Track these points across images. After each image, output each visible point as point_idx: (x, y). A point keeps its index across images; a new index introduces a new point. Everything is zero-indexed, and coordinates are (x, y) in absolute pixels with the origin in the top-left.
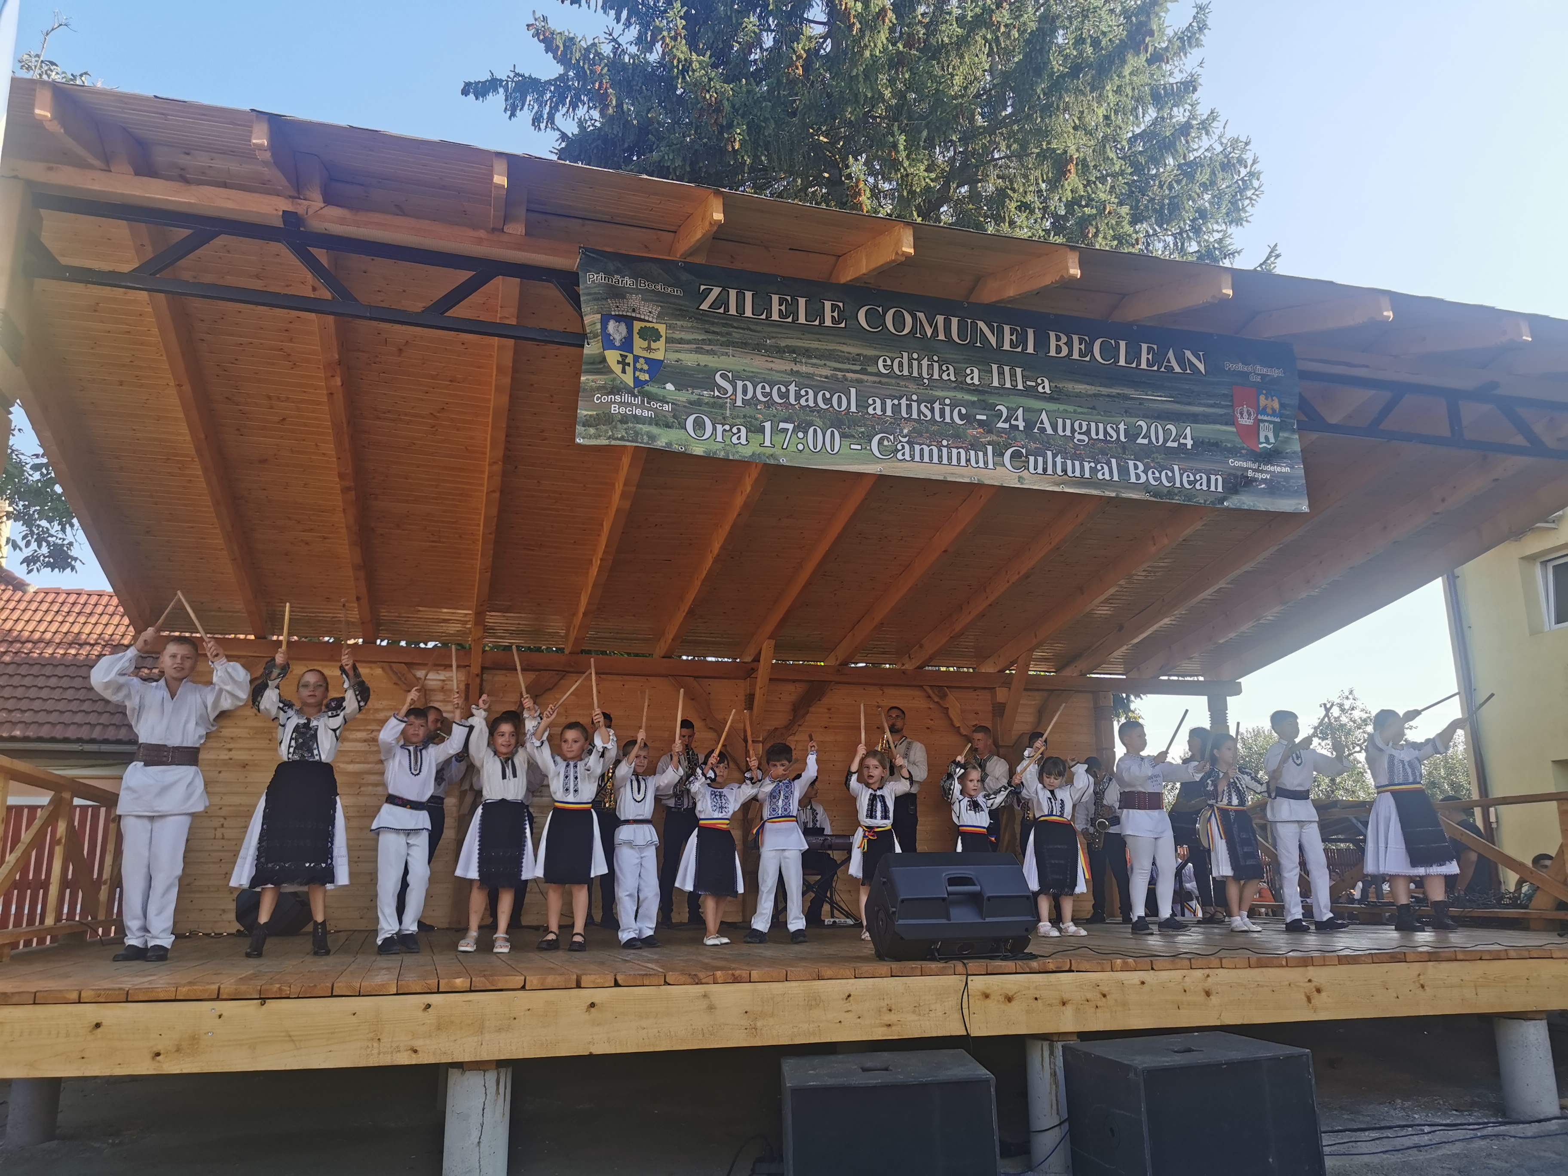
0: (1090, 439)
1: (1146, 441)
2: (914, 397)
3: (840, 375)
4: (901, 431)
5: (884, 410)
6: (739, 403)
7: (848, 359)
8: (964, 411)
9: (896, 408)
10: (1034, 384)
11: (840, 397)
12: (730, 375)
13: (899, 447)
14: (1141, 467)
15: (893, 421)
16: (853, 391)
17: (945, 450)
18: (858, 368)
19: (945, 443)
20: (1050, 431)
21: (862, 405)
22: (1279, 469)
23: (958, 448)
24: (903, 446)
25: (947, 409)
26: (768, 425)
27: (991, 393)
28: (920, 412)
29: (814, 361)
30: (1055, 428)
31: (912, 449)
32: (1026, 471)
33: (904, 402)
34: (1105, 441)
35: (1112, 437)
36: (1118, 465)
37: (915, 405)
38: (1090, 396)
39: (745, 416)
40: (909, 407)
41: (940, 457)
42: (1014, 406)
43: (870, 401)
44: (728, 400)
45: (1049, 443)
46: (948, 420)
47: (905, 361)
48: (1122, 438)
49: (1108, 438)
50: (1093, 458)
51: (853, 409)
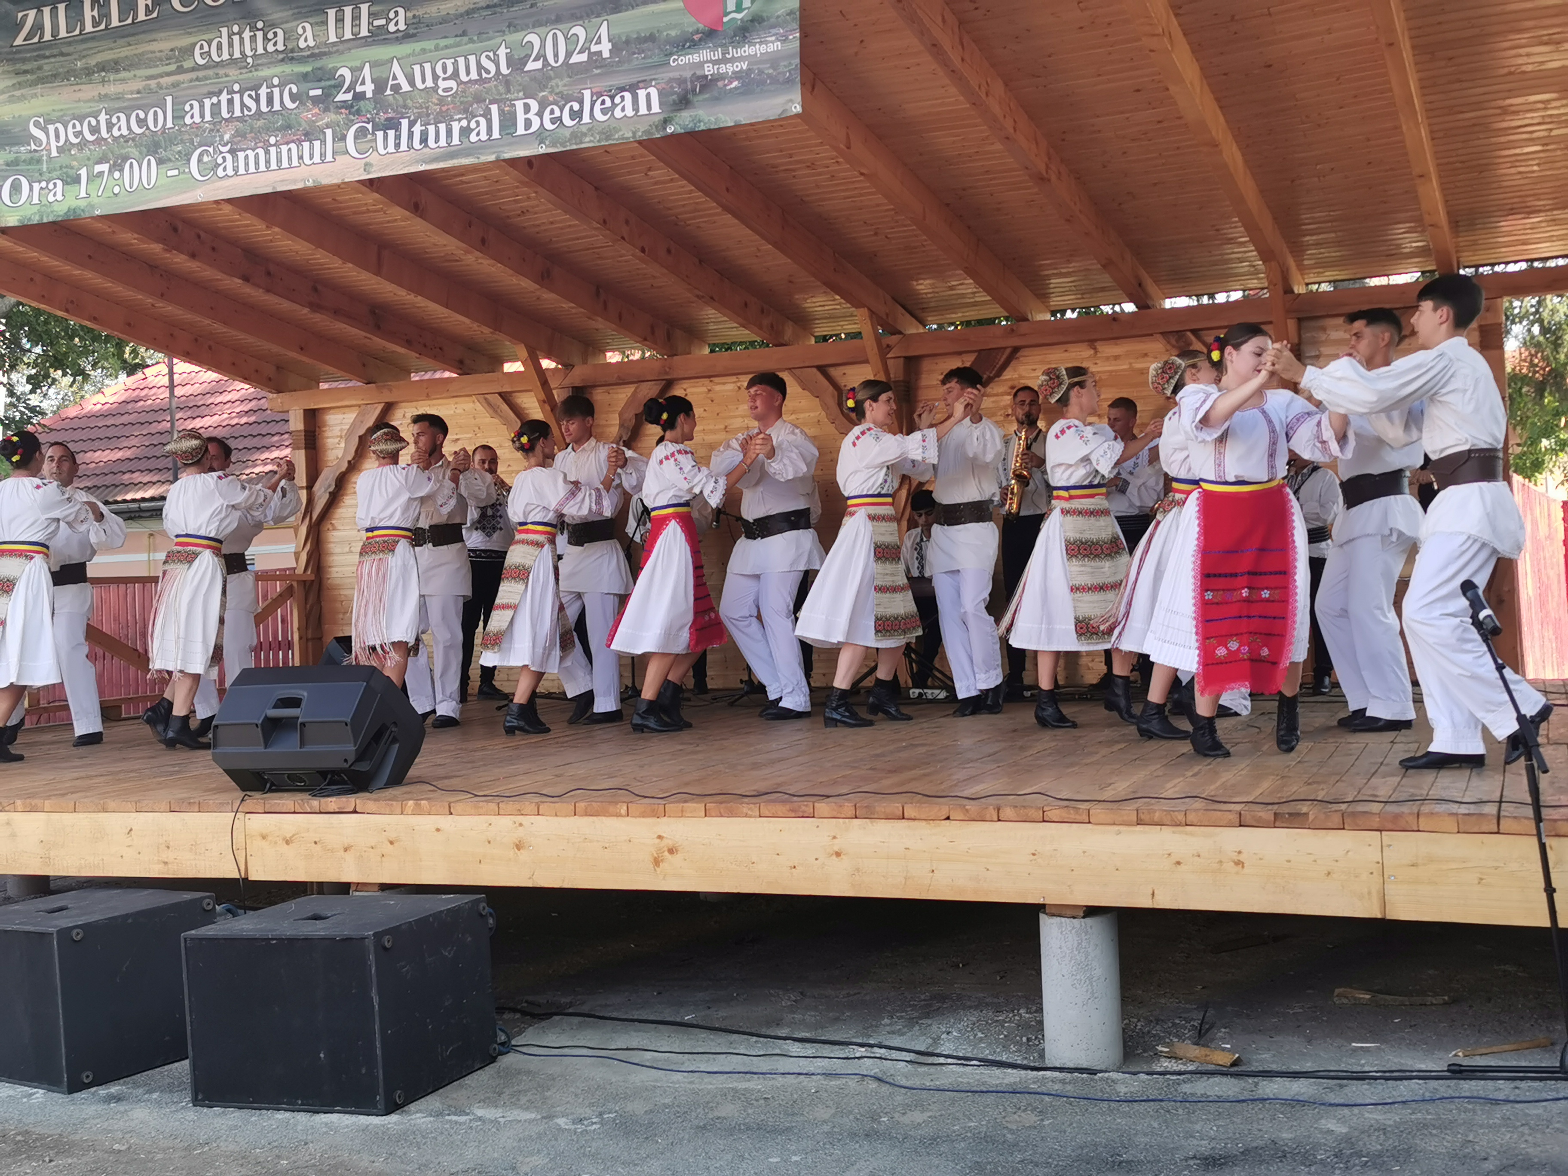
0: (460, 83)
1: (539, 65)
2: (236, 87)
3: (153, 83)
4: (222, 137)
5: (202, 116)
6: (54, 153)
7: (161, 60)
8: (295, 89)
9: (216, 107)
10: (383, 22)
11: (155, 113)
12: (41, 120)
13: (220, 161)
14: (534, 105)
15: (212, 127)
16: (169, 99)
17: (273, 150)
18: (173, 67)
19: (272, 140)
20: (406, 87)
21: (179, 116)
22: (763, 49)
23: (287, 143)
24: (224, 159)
25: (276, 91)
26: (83, 172)
27: (329, 53)
28: (243, 105)
29: (123, 74)
30: (412, 82)
31: (235, 158)
32: (375, 153)
33: (224, 97)
34: (481, 81)
35: (488, 72)
36: (501, 112)
37: (237, 97)
38: (462, 15)
39: (61, 167)
40: (230, 102)
41: (268, 162)
42: (357, 64)
43: (187, 108)
44: (44, 152)
45: (405, 106)
46: (277, 107)
47: (225, 41)
48: (504, 70)
49: (484, 75)
50: (466, 111)
51: (169, 124)
